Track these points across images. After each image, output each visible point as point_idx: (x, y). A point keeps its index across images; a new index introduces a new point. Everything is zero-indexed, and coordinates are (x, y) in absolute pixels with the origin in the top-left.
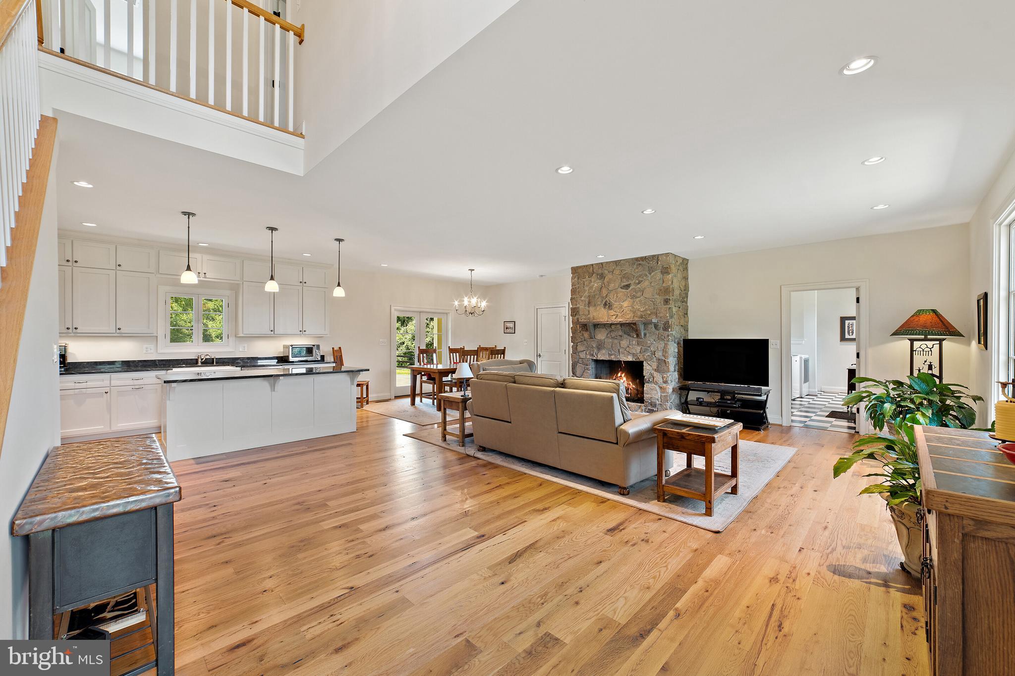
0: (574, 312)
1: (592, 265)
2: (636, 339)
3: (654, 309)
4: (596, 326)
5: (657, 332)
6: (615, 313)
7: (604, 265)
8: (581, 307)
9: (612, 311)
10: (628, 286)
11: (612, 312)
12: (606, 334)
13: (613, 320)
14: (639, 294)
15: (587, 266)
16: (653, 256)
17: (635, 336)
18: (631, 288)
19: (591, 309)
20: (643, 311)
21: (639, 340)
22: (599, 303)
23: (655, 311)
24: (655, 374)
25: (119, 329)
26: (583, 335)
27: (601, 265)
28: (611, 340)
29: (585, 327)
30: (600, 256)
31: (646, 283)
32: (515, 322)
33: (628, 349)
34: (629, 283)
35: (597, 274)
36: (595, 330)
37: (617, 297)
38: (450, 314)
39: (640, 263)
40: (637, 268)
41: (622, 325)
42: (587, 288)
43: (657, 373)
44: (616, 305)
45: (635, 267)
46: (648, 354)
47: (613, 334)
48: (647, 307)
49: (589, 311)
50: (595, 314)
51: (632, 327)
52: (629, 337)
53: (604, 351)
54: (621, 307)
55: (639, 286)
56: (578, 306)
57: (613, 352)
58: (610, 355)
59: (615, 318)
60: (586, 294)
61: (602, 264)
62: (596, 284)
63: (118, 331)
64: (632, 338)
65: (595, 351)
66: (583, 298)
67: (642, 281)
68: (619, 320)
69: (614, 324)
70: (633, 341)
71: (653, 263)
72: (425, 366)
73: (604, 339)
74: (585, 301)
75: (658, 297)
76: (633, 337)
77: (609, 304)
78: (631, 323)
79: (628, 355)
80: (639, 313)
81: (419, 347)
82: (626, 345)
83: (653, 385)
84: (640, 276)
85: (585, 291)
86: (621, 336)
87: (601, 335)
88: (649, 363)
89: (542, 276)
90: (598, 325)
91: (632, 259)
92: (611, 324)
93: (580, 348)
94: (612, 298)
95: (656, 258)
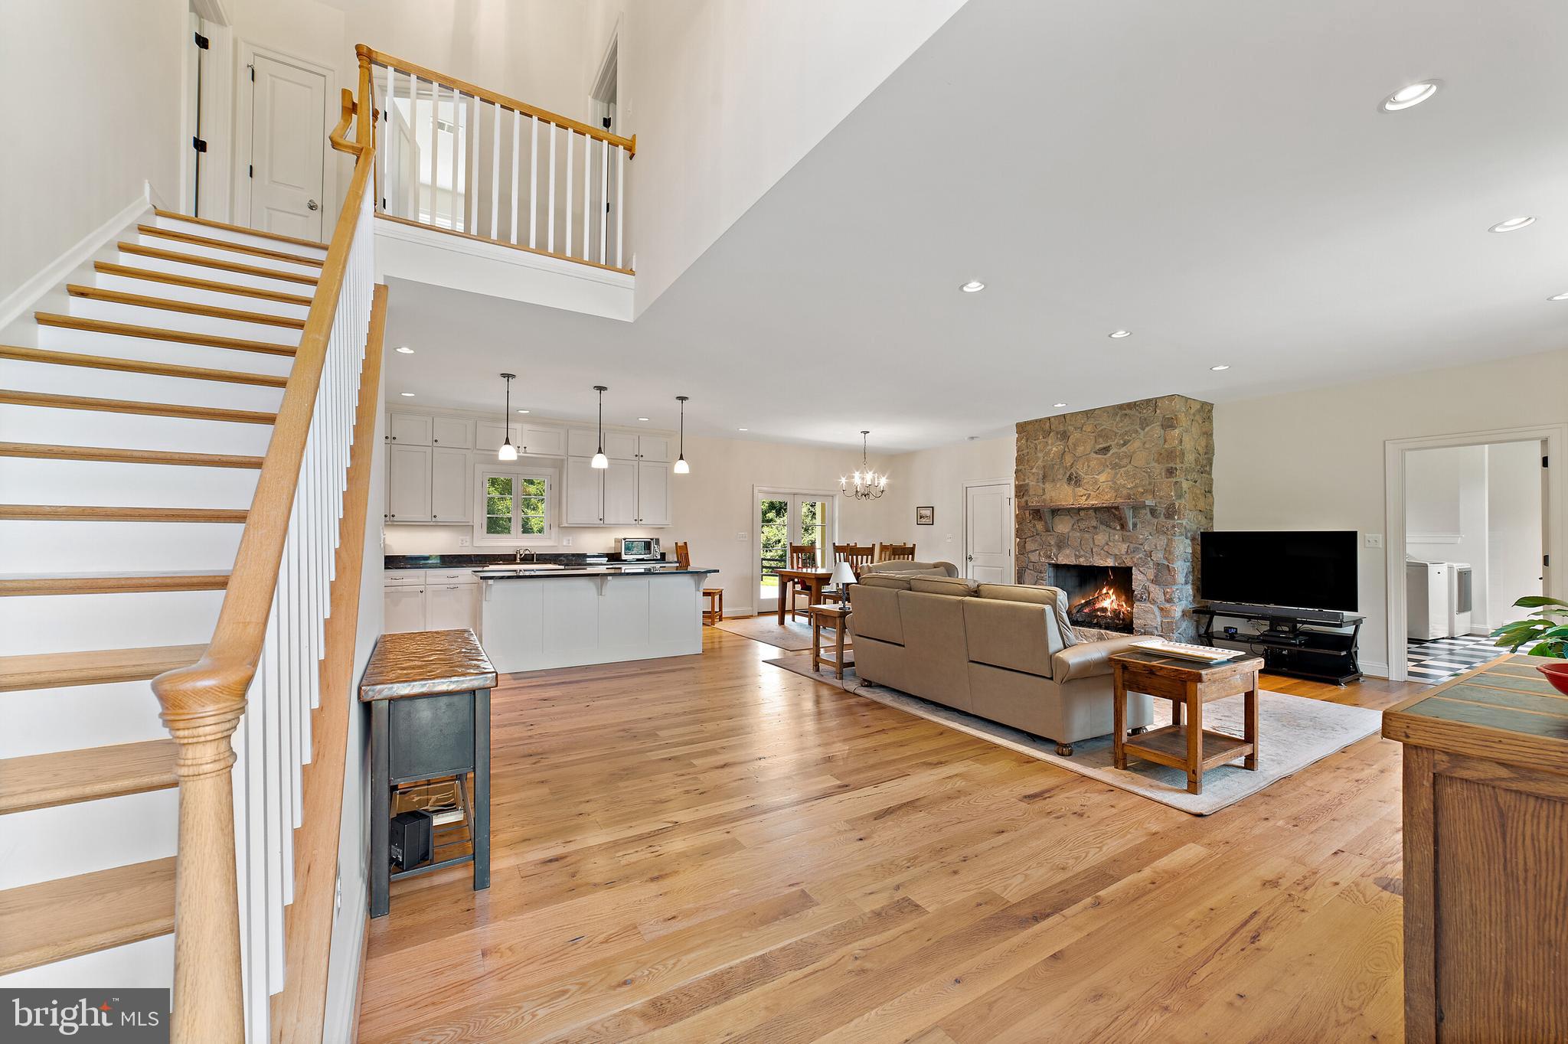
0: (1021, 491)
1: (1049, 419)
2: (1120, 532)
3: (1150, 484)
4: (1055, 512)
5: (1155, 521)
6: (1086, 492)
7: (1068, 418)
8: (1031, 483)
9: (1081, 489)
10: (1106, 450)
11: (1081, 491)
12: (1071, 525)
13: (1083, 502)
14: (1125, 461)
15: (1040, 420)
16: (1148, 401)
17: (1118, 528)
18: (1111, 452)
19: (1048, 486)
20: (1131, 488)
21: (1125, 533)
22: (1060, 477)
23: (1151, 487)
24: (1152, 588)
25: (435, 517)
26: (1034, 526)
27: (1062, 417)
28: (1078, 534)
29: (1037, 513)
30: (1060, 405)
31: (1137, 444)
32: (932, 507)
33: (1106, 547)
34: (1108, 444)
35: (1057, 433)
36: (1053, 518)
37: (1089, 467)
38: (837, 496)
39: (1126, 412)
40: (1122, 421)
41: (1096, 509)
42: (1040, 455)
43: (1154, 586)
44: (1087, 479)
45: (1118, 419)
46: (1140, 555)
47: (1083, 525)
48: (1137, 481)
49: (1044, 490)
50: (1053, 494)
51: (1113, 513)
52: (1108, 529)
53: (1068, 551)
54: (1096, 483)
55: (1124, 449)
56: (1027, 481)
57: (1082, 553)
58: (1077, 557)
59: (1086, 500)
60: (1040, 463)
61: (1064, 416)
62: (1055, 448)
63: (434, 519)
64: (1112, 531)
65: (1054, 550)
66: (1034, 470)
67: (1129, 441)
68: (1093, 502)
69: (1083, 509)
70: (1114, 535)
71: (1147, 413)
72: (800, 570)
73: (1069, 533)
74: (1038, 474)
75: (1156, 465)
76: (1115, 529)
77: (1076, 477)
78: (1113, 507)
79: (1107, 557)
80: (1125, 492)
81: (791, 543)
82: (1103, 542)
83: (1149, 605)
84: (1126, 433)
85: (1038, 458)
86: (1095, 528)
87: (1063, 526)
88: (1141, 569)
89: (972, 438)
90: (1059, 510)
91: (1113, 407)
92: (1080, 509)
93: (1030, 546)
94: (1081, 469)
95: (1152, 403)
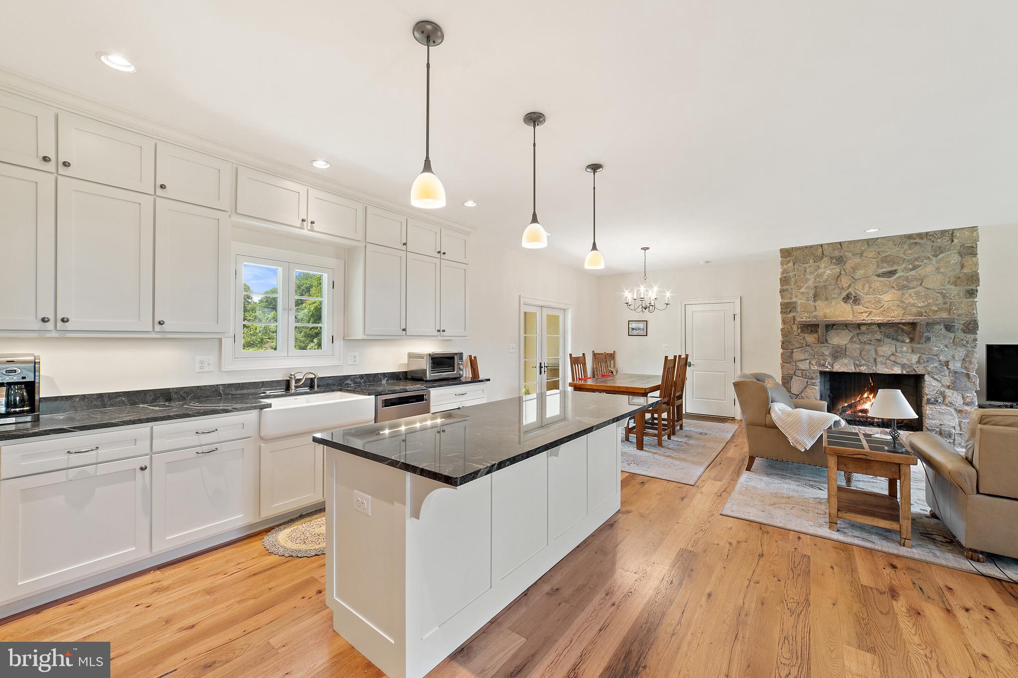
0: (787, 308)
1: (822, 246)
2: (909, 345)
3: (945, 303)
4: (831, 326)
5: (952, 335)
6: (867, 310)
7: (844, 246)
8: (799, 302)
9: (860, 307)
10: (892, 273)
11: (859, 308)
12: (849, 338)
13: (864, 318)
14: (914, 283)
15: (811, 247)
16: (943, 233)
17: (908, 341)
18: (897, 275)
19: (819, 304)
20: (922, 307)
21: (914, 345)
22: (835, 296)
23: (947, 306)
24: (948, 392)
25: (161, 323)
26: (804, 338)
27: (839, 245)
28: (858, 346)
29: (811, 327)
31: (929, 269)
32: (647, 321)
33: (892, 358)
34: (893, 269)
35: (831, 258)
36: (827, 332)
37: (870, 287)
39: (915, 241)
40: (910, 249)
41: (879, 325)
42: (811, 278)
43: (952, 391)
44: (866, 298)
45: (906, 247)
46: (936, 365)
47: (864, 338)
48: (930, 301)
49: (815, 307)
50: (827, 311)
51: (900, 328)
52: (894, 342)
53: (846, 361)
54: (879, 302)
55: (913, 273)
56: (794, 300)
57: (863, 362)
58: (856, 365)
59: (867, 316)
60: (810, 283)
61: (840, 243)
62: (828, 271)
63: (158, 328)
64: (898, 344)
65: (829, 360)
66: (802, 290)
67: (920, 266)
68: (878, 319)
69: (864, 324)
70: (902, 347)
71: (945, 241)
73: (846, 345)
74: (808, 293)
75: (952, 287)
76: (903, 342)
77: (855, 297)
78: (899, 323)
79: (895, 366)
80: (914, 310)
82: (889, 353)
83: (944, 407)
84: (916, 259)
85: (807, 280)
86: (879, 340)
87: (838, 339)
88: (935, 377)
90: (834, 325)
91: (900, 236)
92: (859, 325)
93: (797, 355)
94: (859, 289)
95: (951, 234)
